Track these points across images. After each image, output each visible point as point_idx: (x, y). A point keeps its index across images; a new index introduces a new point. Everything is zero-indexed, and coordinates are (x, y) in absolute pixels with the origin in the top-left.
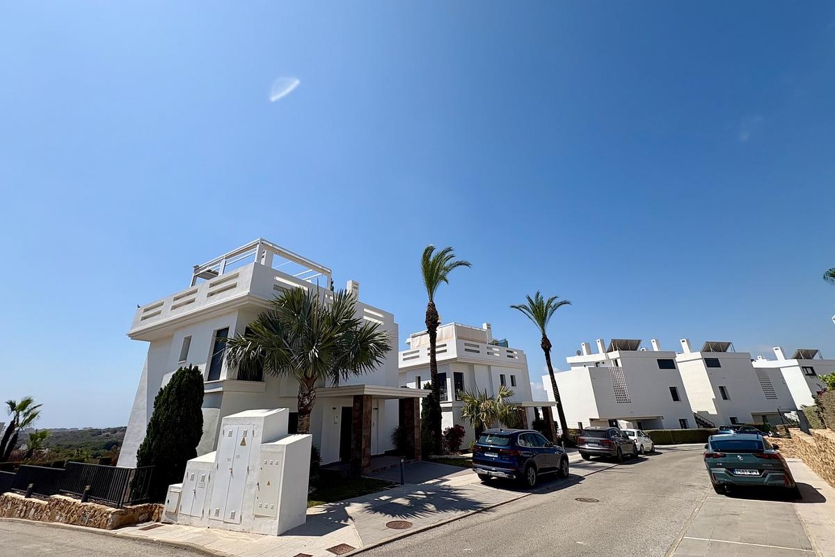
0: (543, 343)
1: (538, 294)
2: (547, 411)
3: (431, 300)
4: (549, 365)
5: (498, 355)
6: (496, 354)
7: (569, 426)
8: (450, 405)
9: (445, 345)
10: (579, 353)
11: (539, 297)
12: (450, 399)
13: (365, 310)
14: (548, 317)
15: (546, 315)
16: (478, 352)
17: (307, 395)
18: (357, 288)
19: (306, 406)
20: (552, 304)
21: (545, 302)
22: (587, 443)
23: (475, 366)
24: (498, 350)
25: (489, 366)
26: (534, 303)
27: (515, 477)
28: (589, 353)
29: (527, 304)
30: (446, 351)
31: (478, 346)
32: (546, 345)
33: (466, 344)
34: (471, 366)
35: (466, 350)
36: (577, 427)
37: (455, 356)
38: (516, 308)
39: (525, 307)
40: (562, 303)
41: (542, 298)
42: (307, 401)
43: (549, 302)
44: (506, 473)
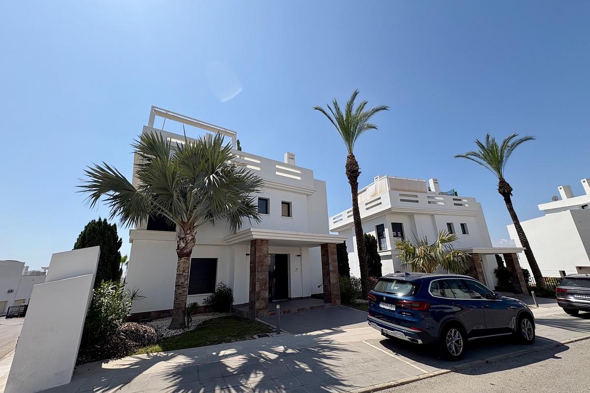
0: (500, 187)
1: (488, 137)
2: (511, 258)
3: (351, 152)
4: (511, 209)
5: (443, 204)
6: (440, 203)
7: (544, 274)
8: (389, 253)
9: (380, 198)
10: (556, 199)
11: (490, 139)
12: (389, 248)
13: (277, 166)
14: (504, 158)
15: (502, 157)
16: (417, 202)
17: (183, 238)
18: (293, 159)
19: (182, 250)
20: (510, 144)
21: (500, 145)
22: (572, 294)
23: (415, 215)
24: (442, 199)
25: (433, 215)
26: (485, 147)
27: (420, 342)
28: (570, 195)
29: (478, 150)
30: (381, 203)
31: (417, 196)
32: (505, 190)
33: (401, 195)
34: (411, 216)
35: (402, 200)
36: (559, 276)
37: (390, 206)
38: (463, 156)
39: (475, 154)
40: (522, 141)
41: (493, 140)
42: (182, 245)
43: (506, 142)
44: (406, 334)
